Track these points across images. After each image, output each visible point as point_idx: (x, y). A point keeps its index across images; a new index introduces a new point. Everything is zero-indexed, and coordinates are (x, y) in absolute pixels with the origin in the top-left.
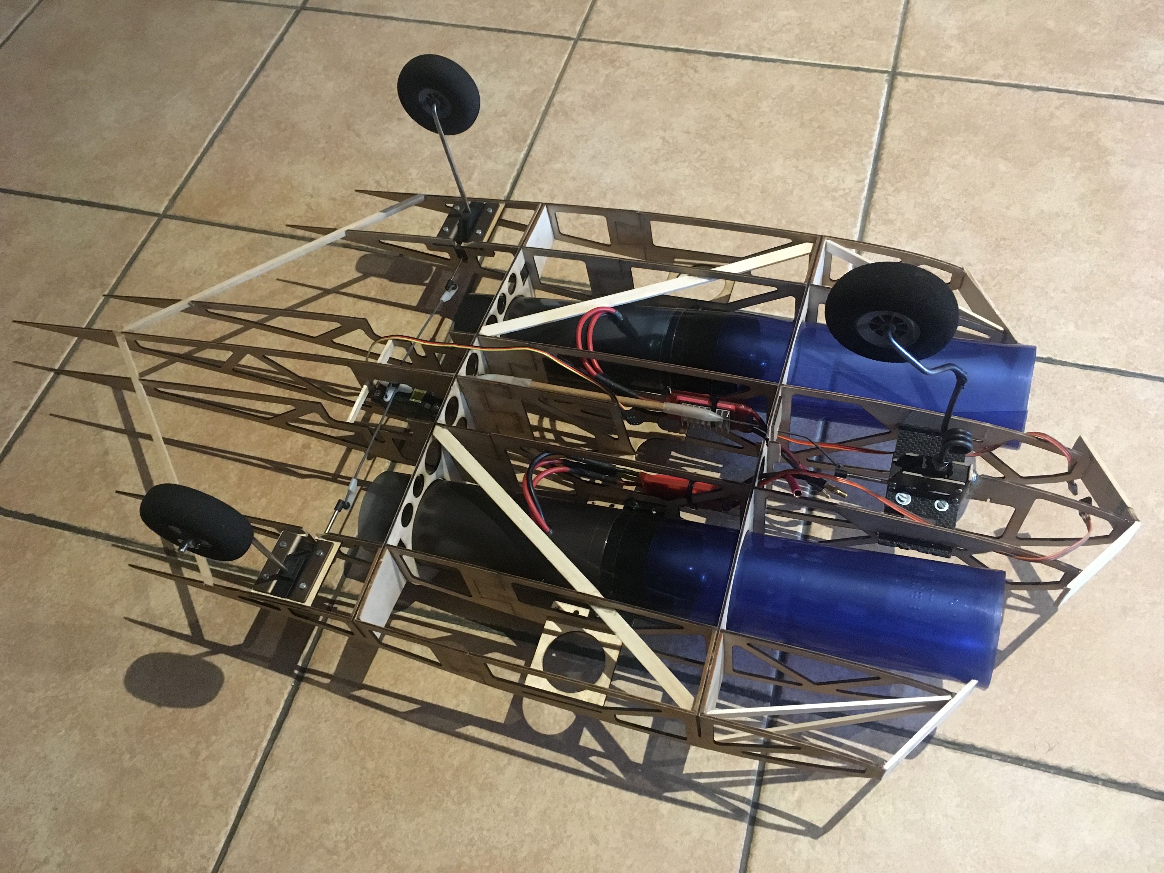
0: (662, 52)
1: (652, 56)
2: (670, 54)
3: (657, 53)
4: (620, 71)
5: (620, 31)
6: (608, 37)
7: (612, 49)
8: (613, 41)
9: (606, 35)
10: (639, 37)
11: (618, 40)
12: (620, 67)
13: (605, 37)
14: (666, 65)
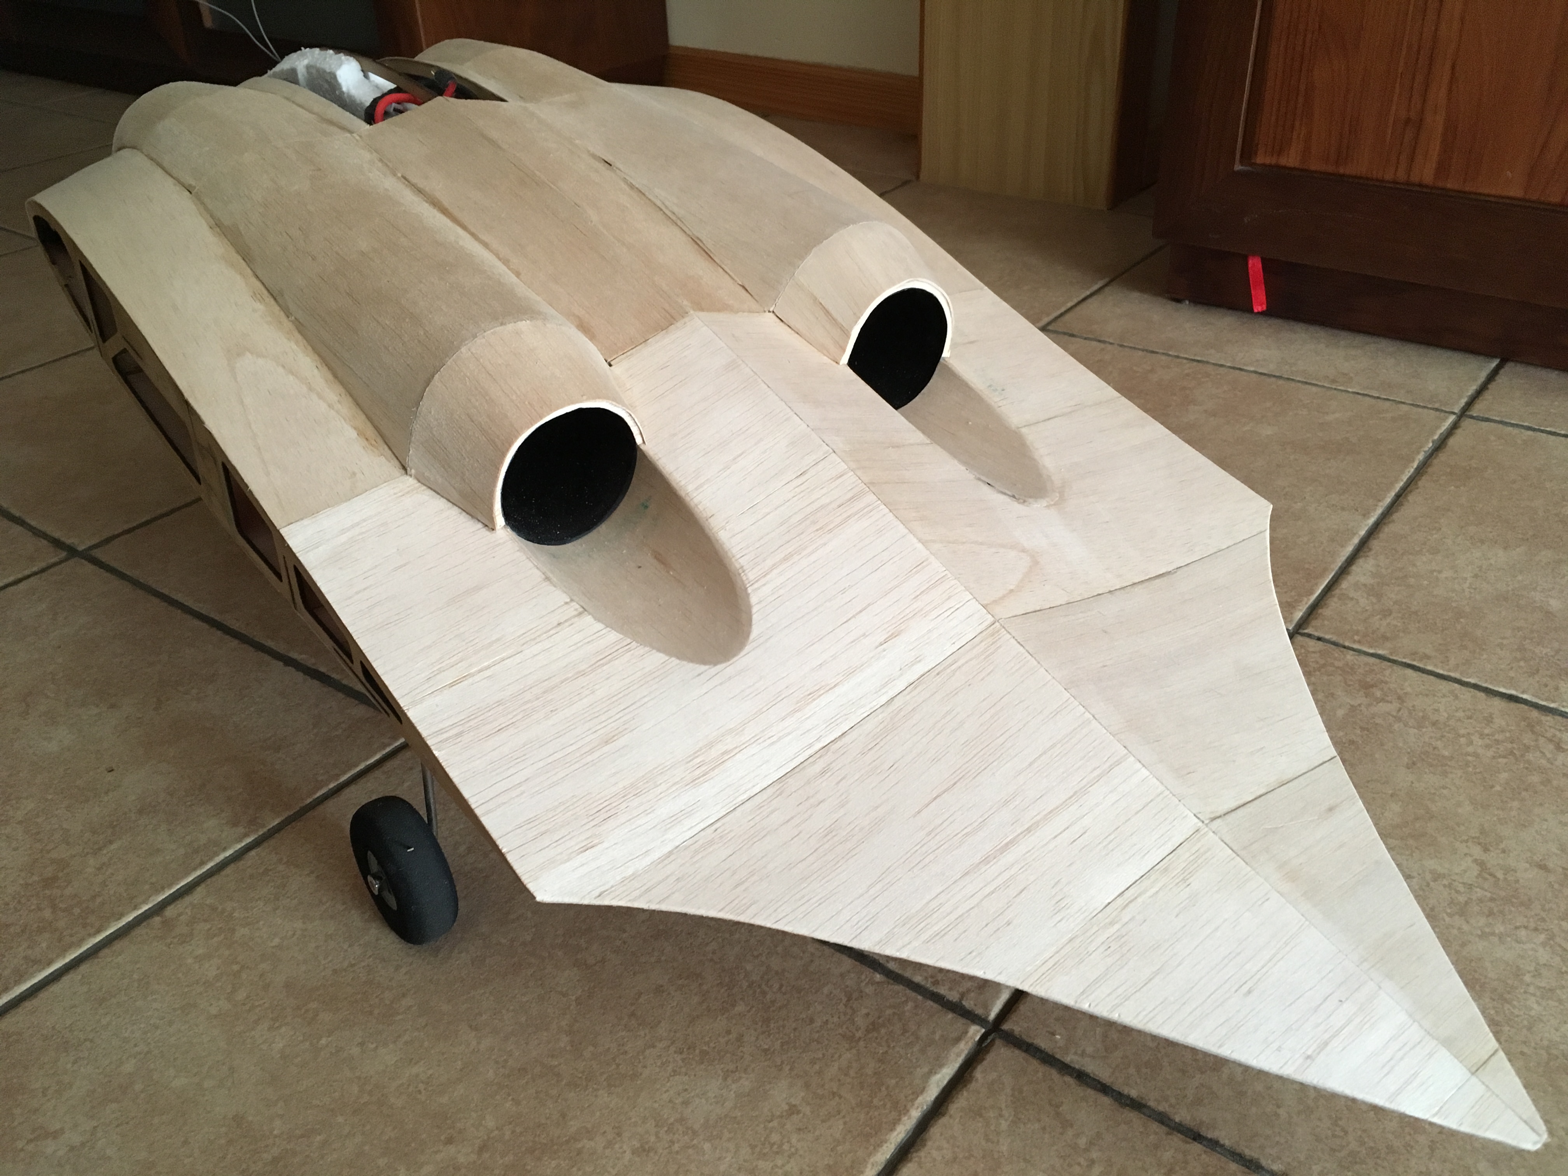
0: (1481, 695)
1: (1456, 697)
2: (1497, 702)
3: (1467, 694)
4: (1383, 707)
5: (1385, 638)
6: (1359, 642)
7: (1366, 664)
8: (1371, 651)
9: (1356, 638)
10: (1427, 657)
11: (1380, 652)
12: (1382, 700)
13: (1354, 642)
14: (1489, 720)
